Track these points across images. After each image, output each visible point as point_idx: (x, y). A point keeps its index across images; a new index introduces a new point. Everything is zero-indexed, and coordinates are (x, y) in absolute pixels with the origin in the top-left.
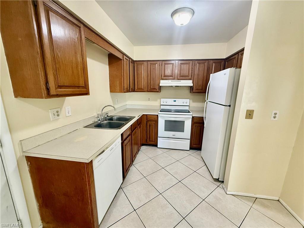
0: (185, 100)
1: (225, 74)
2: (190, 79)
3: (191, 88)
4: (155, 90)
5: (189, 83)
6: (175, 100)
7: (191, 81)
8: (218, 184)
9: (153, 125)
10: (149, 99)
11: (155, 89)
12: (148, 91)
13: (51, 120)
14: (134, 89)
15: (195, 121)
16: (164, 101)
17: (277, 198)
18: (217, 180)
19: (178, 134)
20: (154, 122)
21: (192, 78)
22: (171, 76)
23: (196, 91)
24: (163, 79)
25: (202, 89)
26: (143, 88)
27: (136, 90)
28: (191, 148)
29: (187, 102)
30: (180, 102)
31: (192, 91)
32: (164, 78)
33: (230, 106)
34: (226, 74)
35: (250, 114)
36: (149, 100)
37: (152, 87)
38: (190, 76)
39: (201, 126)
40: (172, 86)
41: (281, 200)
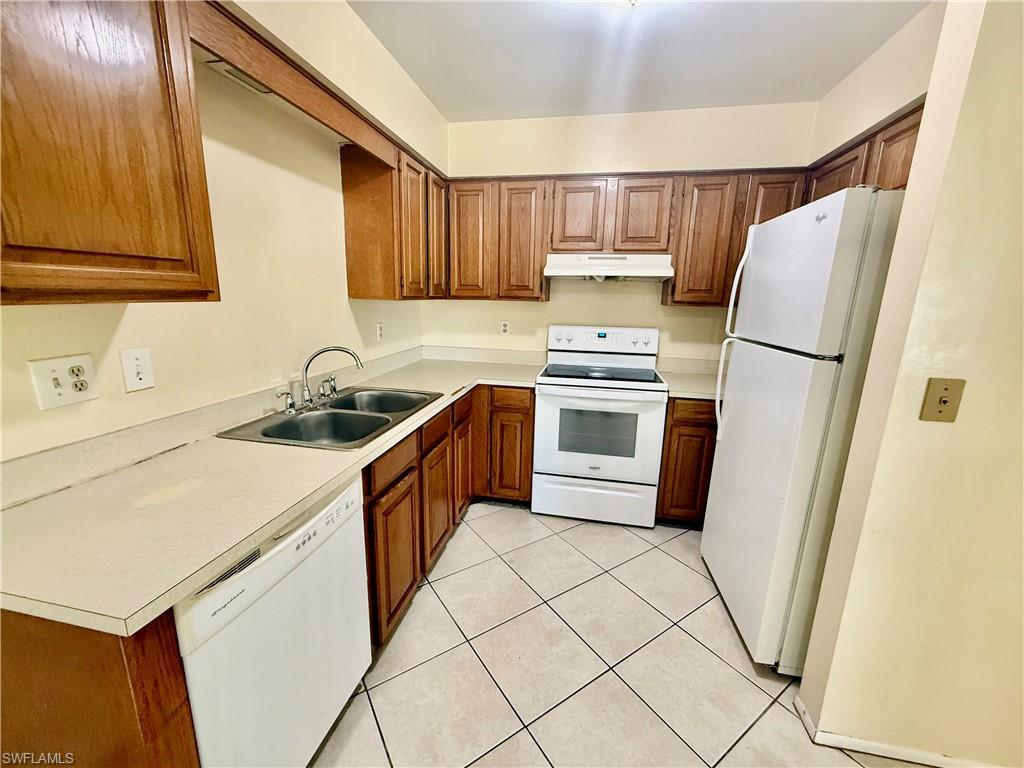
0: (643, 334)
2: (664, 251)
3: (667, 285)
4: (527, 293)
5: (660, 266)
6: (602, 330)
7: (668, 258)
8: (777, 688)
9: (516, 427)
10: (505, 325)
11: (527, 288)
12: (500, 297)
13: (42, 408)
14: (448, 287)
15: (678, 415)
16: (560, 336)
18: (770, 671)
19: (610, 465)
20: (520, 416)
21: (672, 247)
22: (589, 239)
23: (688, 297)
24: (556, 251)
25: (709, 291)
26: (480, 285)
27: (453, 293)
28: (663, 519)
29: (648, 339)
30: (619, 339)
31: (670, 298)
32: (563, 246)
33: (839, 359)
35: (941, 400)
36: (505, 331)
37: (513, 281)
38: (664, 240)
39: (703, 438)
40: (592, 278)
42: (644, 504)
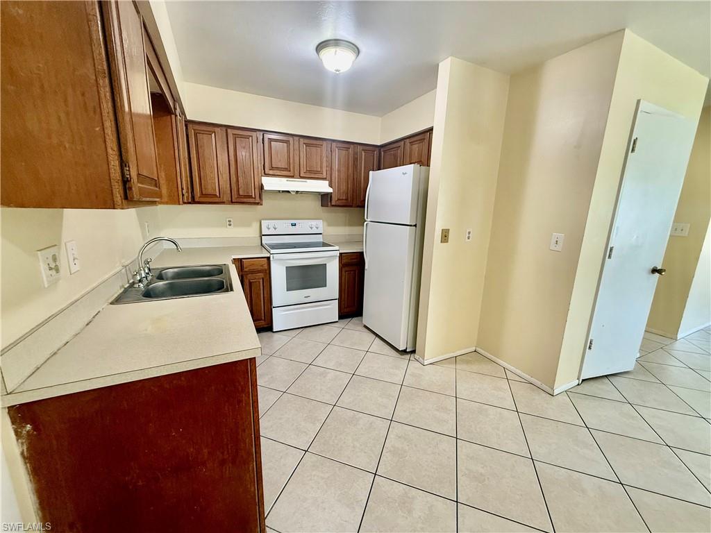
0: (314, 223)
1: (403, 173)
2: (324, 179)
3: (325, 199)
4: (251, 200)
5: (323, 186)
6: (294, 222)
7: (327, 183)
8: (407, 357)
9: (259, 282)
10: (230, 221)
11: (250, 197)
12: (232, 202)
13: (46, 286)
14: (193, 197)
15: (344, 261)
16: (268, 226)
17: (473, 349)
18: (404, 352)
19: (314, 293)
20: (261, 275)
21: (329, 178)
22: (285, 169)
23: (338, 203)
24: (266, 175)
25: (347, 199)
26: (218, 194)
27: (197, 200)
28: (342, 316)
29: (318, 225)
30: (304, 226)
31: (329, 204)
32: (271, 172)
33: (415, 226)
34: (406, 173)
35: (445, 236)
36: (230, 225)
37: (241, 193)
38: (325, 173)
39: (355, 271)
40: (288, 192)
41: (478, 350)
42: (332, 310)
